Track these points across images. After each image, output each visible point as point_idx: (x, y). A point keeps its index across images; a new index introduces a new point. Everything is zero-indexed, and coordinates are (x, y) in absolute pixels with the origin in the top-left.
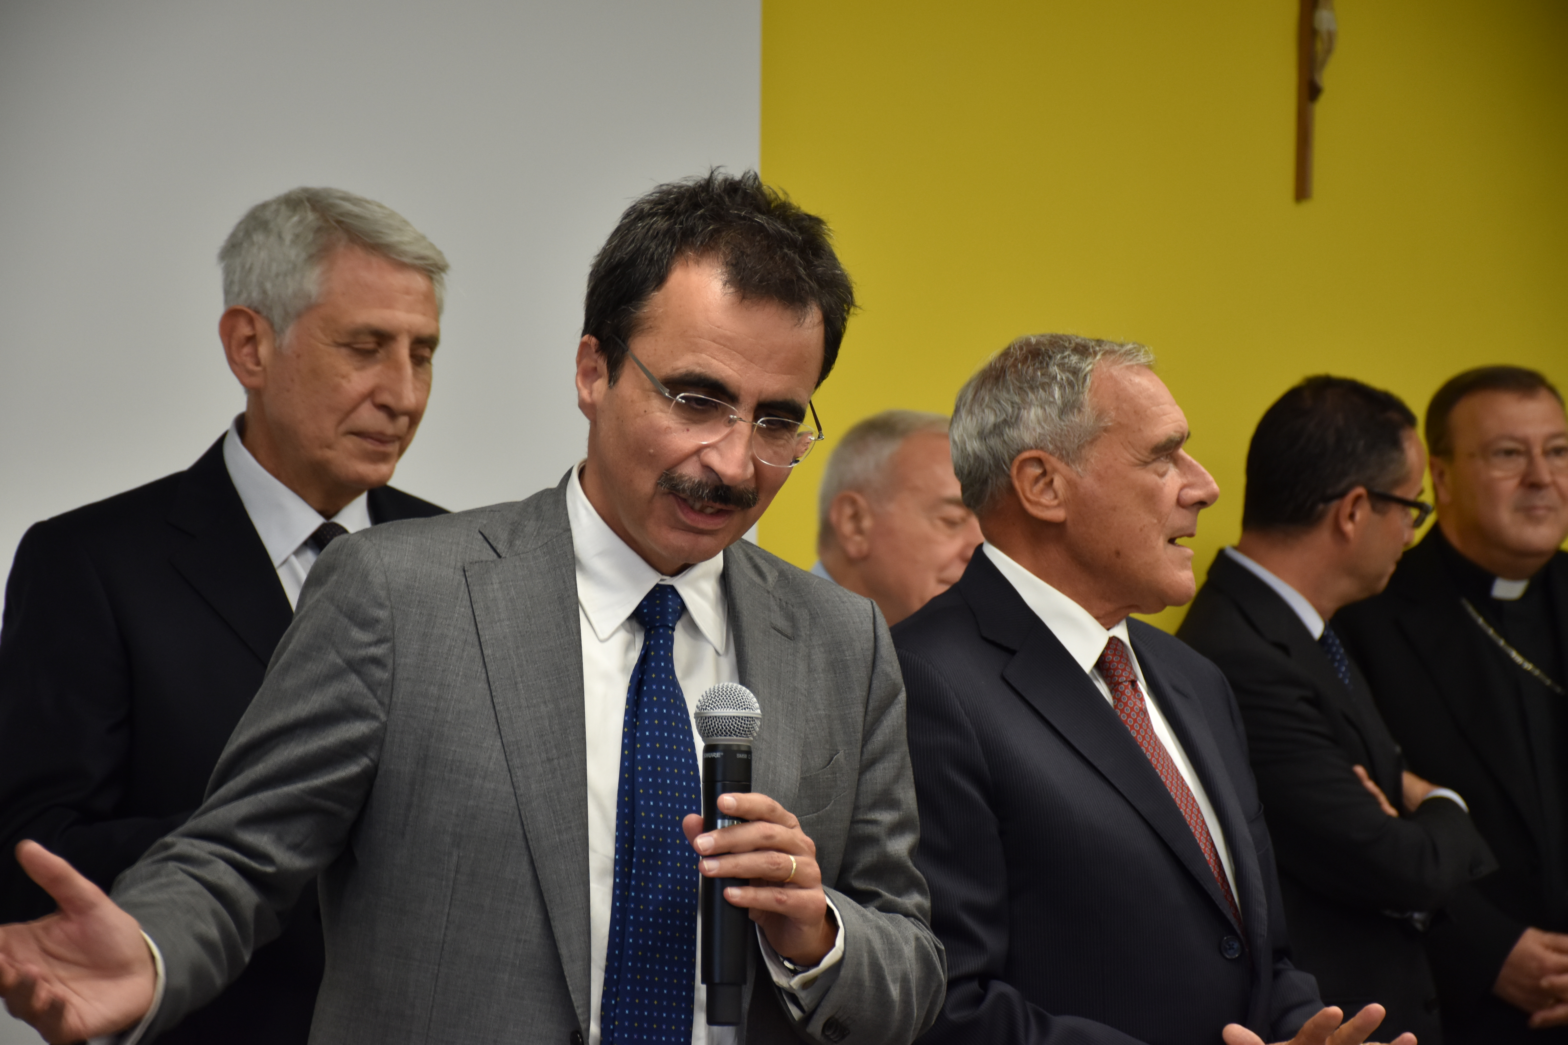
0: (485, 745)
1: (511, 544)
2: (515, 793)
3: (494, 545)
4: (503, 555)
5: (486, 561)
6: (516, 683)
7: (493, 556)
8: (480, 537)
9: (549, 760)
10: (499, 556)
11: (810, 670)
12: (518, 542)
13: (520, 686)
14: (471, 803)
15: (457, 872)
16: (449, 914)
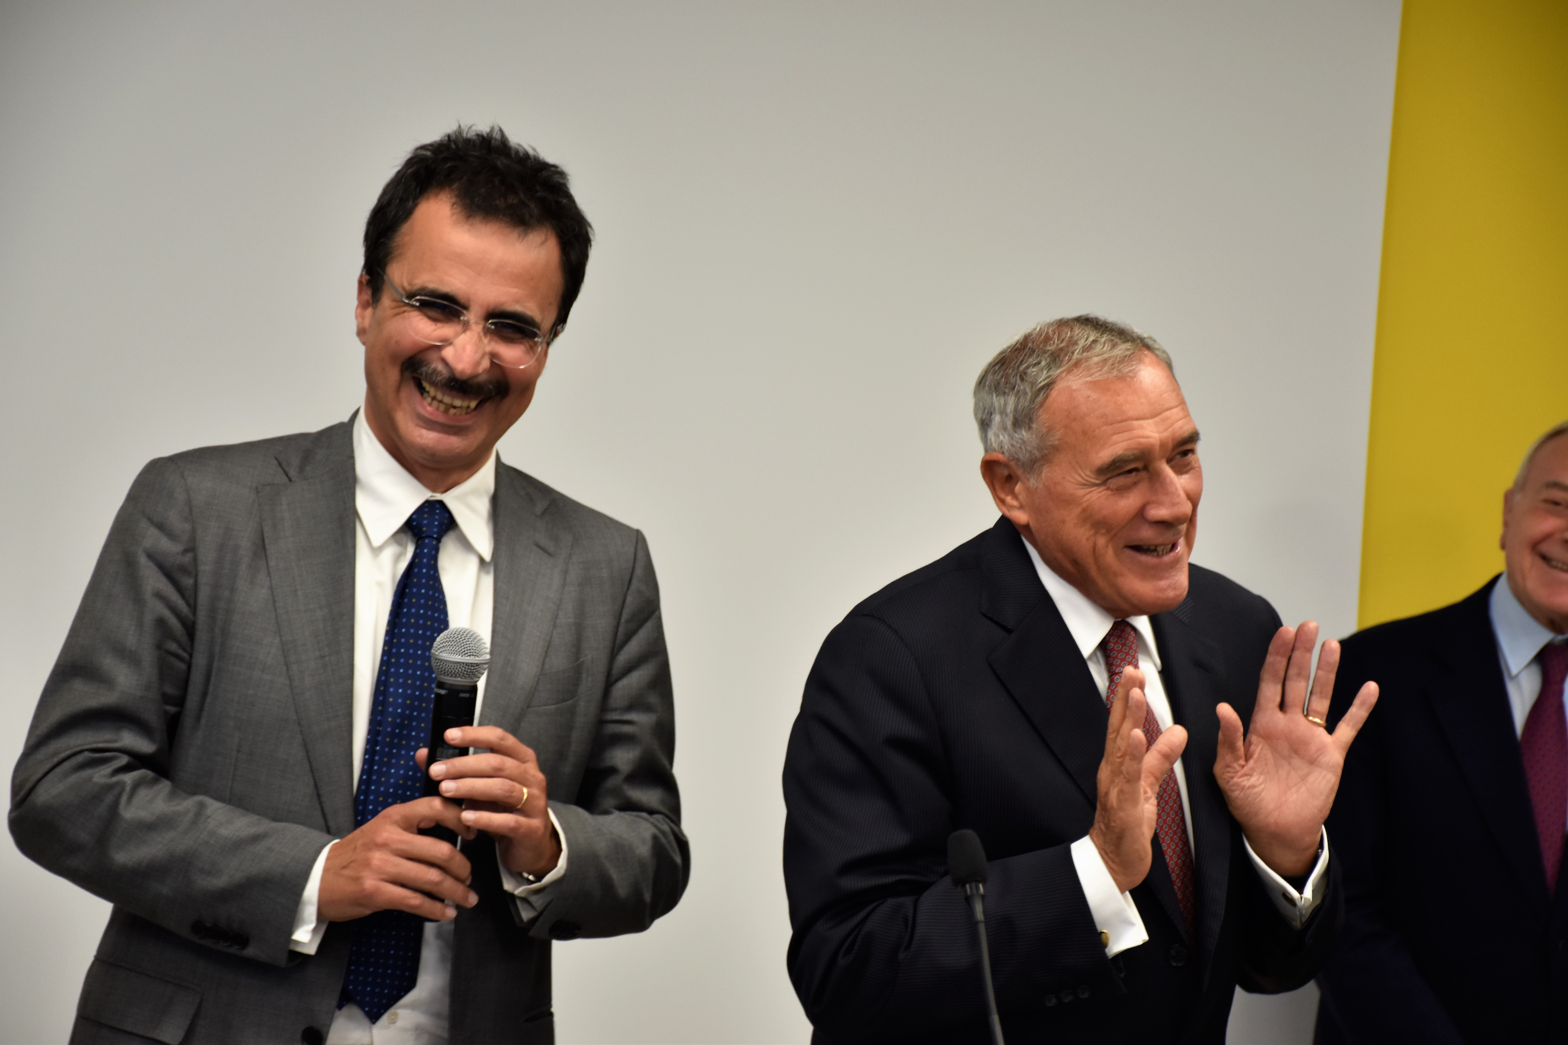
0: (265, 642)
1: (301, 469)
2: (291, 685)
3: (287, 469)
4: (293, 479)
5: (278, 485)
6: (296, 590)
7: (287, 480)
8: (275, 462)
9: (322, 657)
10: (290, 480)
11: (564, 585)
12: (308, 468)
13: (300, 593)
14: (250, 692)
15: (238, 751)
16: (232, 788)
